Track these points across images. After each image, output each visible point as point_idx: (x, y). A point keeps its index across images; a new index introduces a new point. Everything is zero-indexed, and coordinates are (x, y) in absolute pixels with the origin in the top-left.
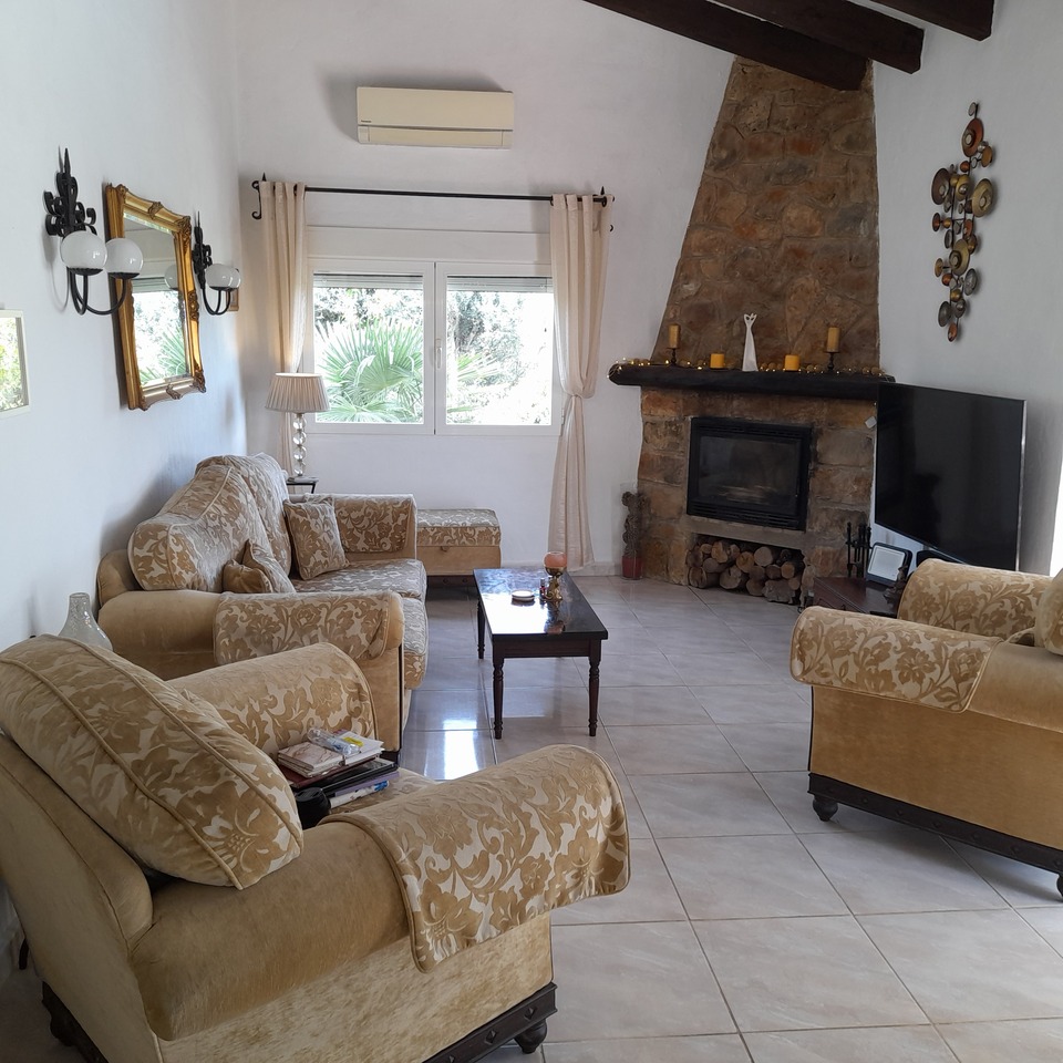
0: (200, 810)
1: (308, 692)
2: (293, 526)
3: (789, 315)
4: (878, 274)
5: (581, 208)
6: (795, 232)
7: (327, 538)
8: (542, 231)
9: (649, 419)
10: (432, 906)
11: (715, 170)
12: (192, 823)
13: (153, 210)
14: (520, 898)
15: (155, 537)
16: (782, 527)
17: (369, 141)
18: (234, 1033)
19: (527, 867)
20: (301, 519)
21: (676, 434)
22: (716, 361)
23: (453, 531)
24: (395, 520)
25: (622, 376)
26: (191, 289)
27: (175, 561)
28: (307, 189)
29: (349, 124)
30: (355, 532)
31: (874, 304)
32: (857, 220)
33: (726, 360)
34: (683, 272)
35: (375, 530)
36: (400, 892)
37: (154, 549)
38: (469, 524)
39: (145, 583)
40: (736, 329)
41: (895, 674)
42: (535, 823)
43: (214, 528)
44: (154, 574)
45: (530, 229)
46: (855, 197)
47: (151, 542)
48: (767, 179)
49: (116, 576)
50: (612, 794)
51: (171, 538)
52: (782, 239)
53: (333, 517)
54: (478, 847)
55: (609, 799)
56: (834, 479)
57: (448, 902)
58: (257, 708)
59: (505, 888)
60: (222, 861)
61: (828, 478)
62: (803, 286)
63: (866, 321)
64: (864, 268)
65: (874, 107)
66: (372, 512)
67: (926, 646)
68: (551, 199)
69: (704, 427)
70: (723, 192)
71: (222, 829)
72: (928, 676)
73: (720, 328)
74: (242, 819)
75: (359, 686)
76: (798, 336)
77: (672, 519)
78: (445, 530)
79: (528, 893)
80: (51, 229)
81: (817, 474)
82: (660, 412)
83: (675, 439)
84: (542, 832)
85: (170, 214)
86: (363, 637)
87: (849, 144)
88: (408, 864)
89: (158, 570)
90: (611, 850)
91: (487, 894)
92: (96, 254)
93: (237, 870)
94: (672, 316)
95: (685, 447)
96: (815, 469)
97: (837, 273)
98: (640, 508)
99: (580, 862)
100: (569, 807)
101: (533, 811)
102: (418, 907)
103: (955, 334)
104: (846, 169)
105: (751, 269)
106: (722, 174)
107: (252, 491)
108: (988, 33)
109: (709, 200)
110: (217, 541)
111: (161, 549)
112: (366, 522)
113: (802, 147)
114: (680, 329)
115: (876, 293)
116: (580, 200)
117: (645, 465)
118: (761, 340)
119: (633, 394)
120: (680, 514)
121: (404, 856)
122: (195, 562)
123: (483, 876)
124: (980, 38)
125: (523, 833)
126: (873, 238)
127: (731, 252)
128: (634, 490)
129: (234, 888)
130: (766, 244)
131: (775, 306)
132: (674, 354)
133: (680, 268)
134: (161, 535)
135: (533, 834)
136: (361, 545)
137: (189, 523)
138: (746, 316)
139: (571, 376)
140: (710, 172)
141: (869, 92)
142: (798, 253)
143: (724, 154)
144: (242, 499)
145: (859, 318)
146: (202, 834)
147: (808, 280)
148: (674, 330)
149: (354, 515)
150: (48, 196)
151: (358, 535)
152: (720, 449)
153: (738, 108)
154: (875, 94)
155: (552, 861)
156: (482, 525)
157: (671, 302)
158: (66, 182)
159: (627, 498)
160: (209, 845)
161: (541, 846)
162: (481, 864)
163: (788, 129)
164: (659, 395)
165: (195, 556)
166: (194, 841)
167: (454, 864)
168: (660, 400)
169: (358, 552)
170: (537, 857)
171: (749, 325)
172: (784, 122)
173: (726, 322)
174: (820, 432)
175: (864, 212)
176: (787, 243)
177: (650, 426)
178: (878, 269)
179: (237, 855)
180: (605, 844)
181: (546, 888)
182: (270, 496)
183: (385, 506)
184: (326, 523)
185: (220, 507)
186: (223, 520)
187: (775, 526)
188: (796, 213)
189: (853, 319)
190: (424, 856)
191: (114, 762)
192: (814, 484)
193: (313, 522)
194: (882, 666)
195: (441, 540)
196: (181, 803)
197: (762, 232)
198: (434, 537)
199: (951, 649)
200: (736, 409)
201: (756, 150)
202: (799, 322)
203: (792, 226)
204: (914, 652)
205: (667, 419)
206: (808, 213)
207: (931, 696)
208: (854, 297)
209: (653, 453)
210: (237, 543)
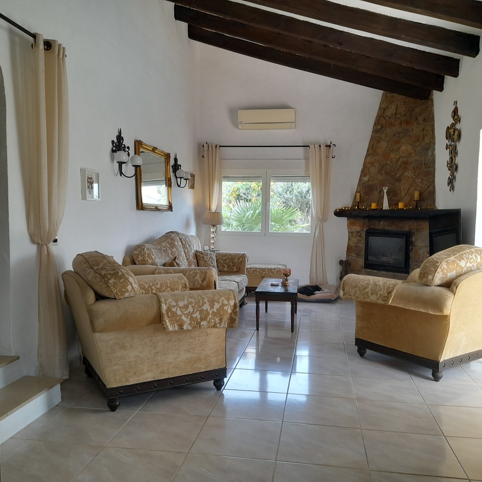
0: (109, 277)
1: (168, 283)
2: (198, 258)
3: (402, 187)
4: (435, 170)
5: (320, 149)
6: (404, 155)
7: (210, 263)
8: (307, 158)
9: (350, 231)
10: (169, 313)
11: (376, 133)
12: (106, 279)
13: (154, 149)
14: (199, 320)
15: (141, 248)
16: (400, 272)
17: (243, 129)
18: (116, 343)
19: (201, 312)
20: (201, 256)
21: (360, 236)
22: (374, 206)
23: (267, 270)
24: (238, 260)
25: (339, 213)
26: (169, 177)
27: (146, 256)
28: (220, 146)
29: (235, 123)
30: (224, 264)
31: (434, 182)
32: (427, 149)
33: (377, 205)
34: (364, 173)
35: (231, 264)
36: (160, 308)
37: (140, 251)
38: (273, 268)
39: (137, 262)
40: (382, 194)
41: (370, 293)
42: (206, 300)
43: (164, 250)
44: (139, 259)
45: (302, 158)
46: (427, 140)
47: (140, 249)
48: (395, 135)
49: (128, 260)
50: (235, 299)
51: (145, 248)
52: (400, 158)
53: (214, 257)
54: (186, 302)
55: (233, 301)
56: (419, 252)
57: (174, 314)
58: (151, 285)
59: (194, 316)
60: (113, 290)
61: (417, 251)
62: (407, 176)
63: (431, 188)
64: (430, 167)
65: (433, 106)
66: (230, 257)
67: (381, 283)
68: (309, 146)
69: (370, 233)
70: (379, 142)
71: (114, 282)
72: (379, 293)
73: (376, 194)
74: (119, 281)
75: (186, 284)
76: (405, 195)
77: (359, 271)
78: (264, 270)
79: (202, 319)
80: (113, 151)
81: (413, 250)
82: (354, 227)
83: (360, 238)
84: (208, 303)
85: (163, 152)
86: (200, 280)
87: (425, 120)
88: (163, 301)
89: (141, 258)
90: (233, 315)
91: (188, 316)
92: (125, 158)
93: (116, 293)
94: (359, 190)
95: (363, 241)
96: (412, 248)
97: (420, 170)
98: (346, 266)
99: (221, 316)
100: (218, 299)
101: (206, 298)
102: (164, 312)
103: (452, 188)
104: (423, 130)
105: (388, 170)
106: (378, 135)
107: (182, 243)
108: (458, 76)
109: (373, 145)
110: (164, 254)
111: (142, 251)
112: (228, 261)
113: (407, 123)
114: (360, 194)
115: (434, 177)
116: (320, 146)
117: (349, 249)
118: (391, 198)
119: (344, 221)
120: (362, 268)
121: (163, 299)
122: (153, 257)
123: (186, 310)
124: (456, 77)
125: (201, 302)
126: (433, 156)
127: (381, 164)
128: (344, 259)
129: (116, 299)
130: (394, 160)
131: (397, 184)
132: (358, 204)
133: (363, 171)
134: (143, 247)
135: (204, 303)
136: (226, 269)
137: (155, 247)
138: (384, 188)
139: (317, 213)
140: (374, 134)
141: (432, 100)
142: (406, 163)
143: (379, 127)
144: (176, 243)
145: (428, 187)
146: (108, 282)
147: (408, 174)
148: (358, 195)
149: (224, 258)
150: (113, 142)
151: (225, 265)
152: (375, 241)
153: (385, 109)
154: (434, 101)
155: (210, 312)
156: (277, 268)
157: (359, 185)
158: (120, 138)
159: (341, 262)
160: (110, 285)
161: (206, 307)
162: (186, 307)
163: (402, 116)
164: (354, 221)
165: (153, 255)
166: (106, 283)
167: (177, 305)
168: (354, 223)
169: (224, 272)
170: (205, 309)
171: (385, 191)
172: (401, 114)
173: (379, 191)
174: (414, 233)
175: (430, 146)
176: (401, 160)
177: (351, 233)
178: (435, 168)
179: (117, 289)
180: (231, 314)
181: (208, 320)
182: (190, 246)
183: (235, 255)
184: (211, 258)
185: (167, 244)
186: (168, 248)
187: (397, 272)
188: (405, 148)
189: (426, 187)
190: (169, 301)
191: (92, 269)
192: (412, 255)
193: (205, 257)
194: (366, 291)
195: (262, 274)
196: (105, 274)
197: (392, 156)
198: (259, 272)
199: (388, 283)
200: (382, 225)
201: (391, 125)
202: (405, 190)
203: (403, 153)
204: (377, 285)
205: (357, 230)
206: (409, 147)
207: (380, 299)
208: (426, 179)
209: (352, 244)
210: (172, 257)
